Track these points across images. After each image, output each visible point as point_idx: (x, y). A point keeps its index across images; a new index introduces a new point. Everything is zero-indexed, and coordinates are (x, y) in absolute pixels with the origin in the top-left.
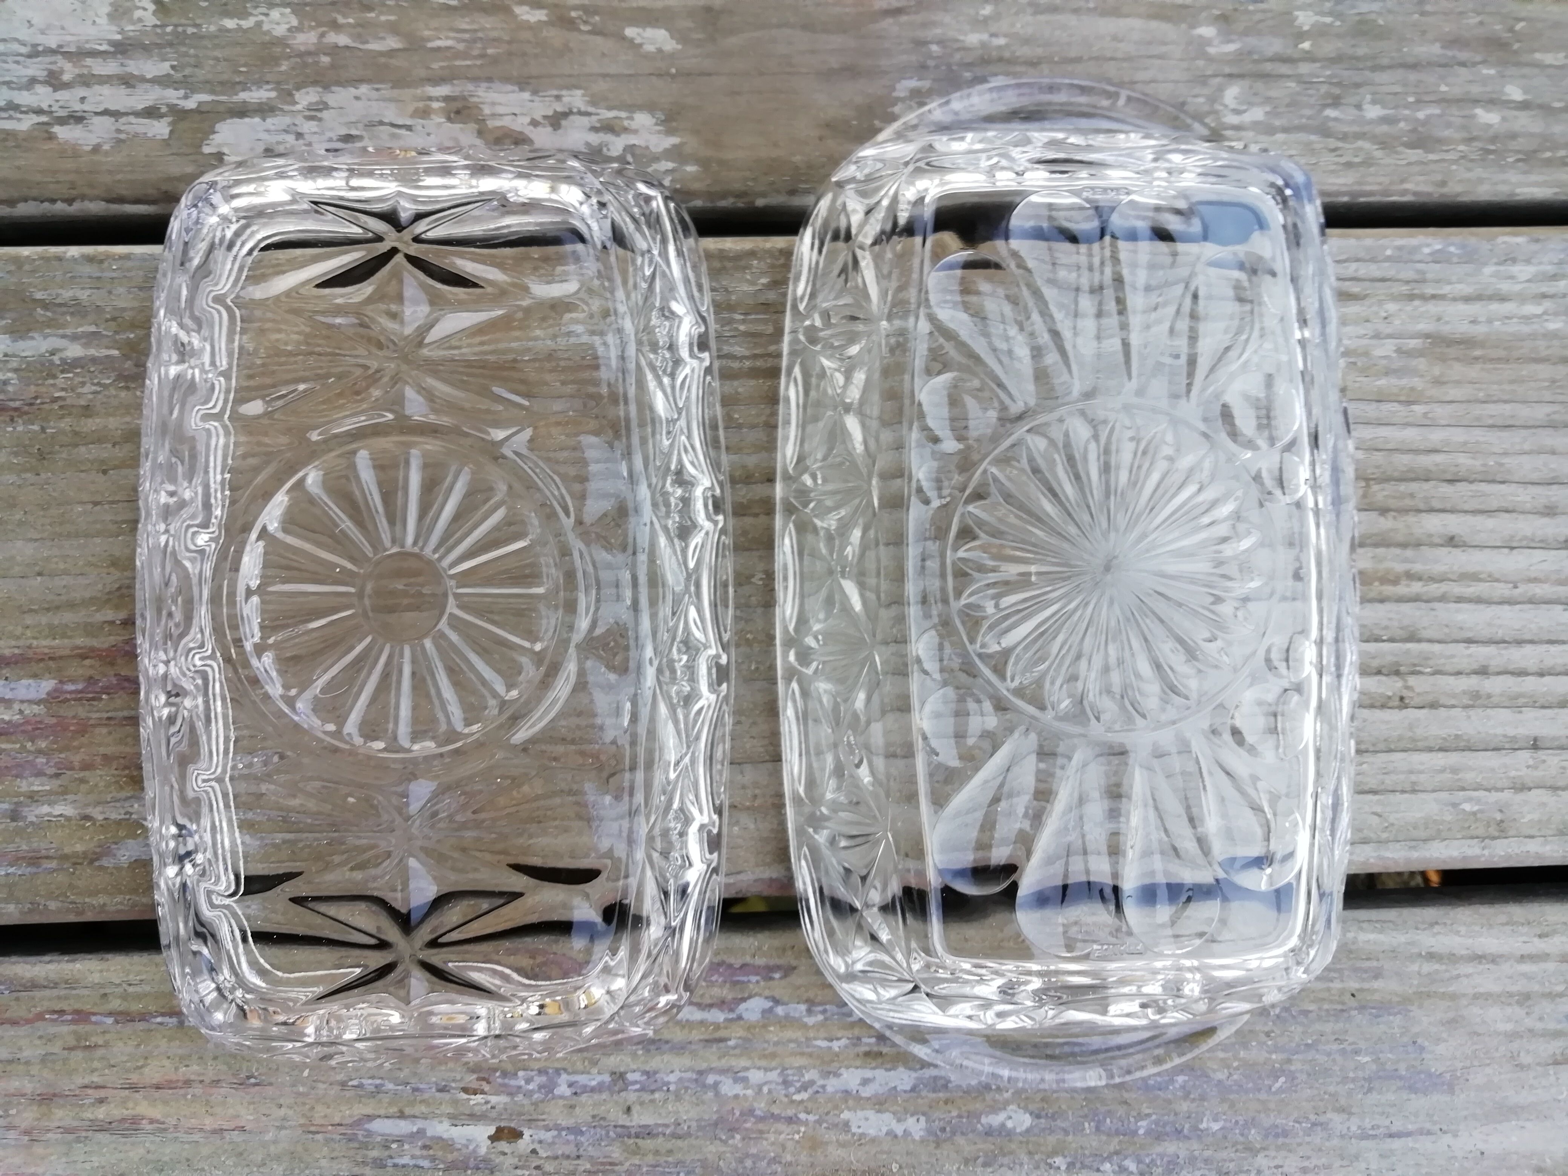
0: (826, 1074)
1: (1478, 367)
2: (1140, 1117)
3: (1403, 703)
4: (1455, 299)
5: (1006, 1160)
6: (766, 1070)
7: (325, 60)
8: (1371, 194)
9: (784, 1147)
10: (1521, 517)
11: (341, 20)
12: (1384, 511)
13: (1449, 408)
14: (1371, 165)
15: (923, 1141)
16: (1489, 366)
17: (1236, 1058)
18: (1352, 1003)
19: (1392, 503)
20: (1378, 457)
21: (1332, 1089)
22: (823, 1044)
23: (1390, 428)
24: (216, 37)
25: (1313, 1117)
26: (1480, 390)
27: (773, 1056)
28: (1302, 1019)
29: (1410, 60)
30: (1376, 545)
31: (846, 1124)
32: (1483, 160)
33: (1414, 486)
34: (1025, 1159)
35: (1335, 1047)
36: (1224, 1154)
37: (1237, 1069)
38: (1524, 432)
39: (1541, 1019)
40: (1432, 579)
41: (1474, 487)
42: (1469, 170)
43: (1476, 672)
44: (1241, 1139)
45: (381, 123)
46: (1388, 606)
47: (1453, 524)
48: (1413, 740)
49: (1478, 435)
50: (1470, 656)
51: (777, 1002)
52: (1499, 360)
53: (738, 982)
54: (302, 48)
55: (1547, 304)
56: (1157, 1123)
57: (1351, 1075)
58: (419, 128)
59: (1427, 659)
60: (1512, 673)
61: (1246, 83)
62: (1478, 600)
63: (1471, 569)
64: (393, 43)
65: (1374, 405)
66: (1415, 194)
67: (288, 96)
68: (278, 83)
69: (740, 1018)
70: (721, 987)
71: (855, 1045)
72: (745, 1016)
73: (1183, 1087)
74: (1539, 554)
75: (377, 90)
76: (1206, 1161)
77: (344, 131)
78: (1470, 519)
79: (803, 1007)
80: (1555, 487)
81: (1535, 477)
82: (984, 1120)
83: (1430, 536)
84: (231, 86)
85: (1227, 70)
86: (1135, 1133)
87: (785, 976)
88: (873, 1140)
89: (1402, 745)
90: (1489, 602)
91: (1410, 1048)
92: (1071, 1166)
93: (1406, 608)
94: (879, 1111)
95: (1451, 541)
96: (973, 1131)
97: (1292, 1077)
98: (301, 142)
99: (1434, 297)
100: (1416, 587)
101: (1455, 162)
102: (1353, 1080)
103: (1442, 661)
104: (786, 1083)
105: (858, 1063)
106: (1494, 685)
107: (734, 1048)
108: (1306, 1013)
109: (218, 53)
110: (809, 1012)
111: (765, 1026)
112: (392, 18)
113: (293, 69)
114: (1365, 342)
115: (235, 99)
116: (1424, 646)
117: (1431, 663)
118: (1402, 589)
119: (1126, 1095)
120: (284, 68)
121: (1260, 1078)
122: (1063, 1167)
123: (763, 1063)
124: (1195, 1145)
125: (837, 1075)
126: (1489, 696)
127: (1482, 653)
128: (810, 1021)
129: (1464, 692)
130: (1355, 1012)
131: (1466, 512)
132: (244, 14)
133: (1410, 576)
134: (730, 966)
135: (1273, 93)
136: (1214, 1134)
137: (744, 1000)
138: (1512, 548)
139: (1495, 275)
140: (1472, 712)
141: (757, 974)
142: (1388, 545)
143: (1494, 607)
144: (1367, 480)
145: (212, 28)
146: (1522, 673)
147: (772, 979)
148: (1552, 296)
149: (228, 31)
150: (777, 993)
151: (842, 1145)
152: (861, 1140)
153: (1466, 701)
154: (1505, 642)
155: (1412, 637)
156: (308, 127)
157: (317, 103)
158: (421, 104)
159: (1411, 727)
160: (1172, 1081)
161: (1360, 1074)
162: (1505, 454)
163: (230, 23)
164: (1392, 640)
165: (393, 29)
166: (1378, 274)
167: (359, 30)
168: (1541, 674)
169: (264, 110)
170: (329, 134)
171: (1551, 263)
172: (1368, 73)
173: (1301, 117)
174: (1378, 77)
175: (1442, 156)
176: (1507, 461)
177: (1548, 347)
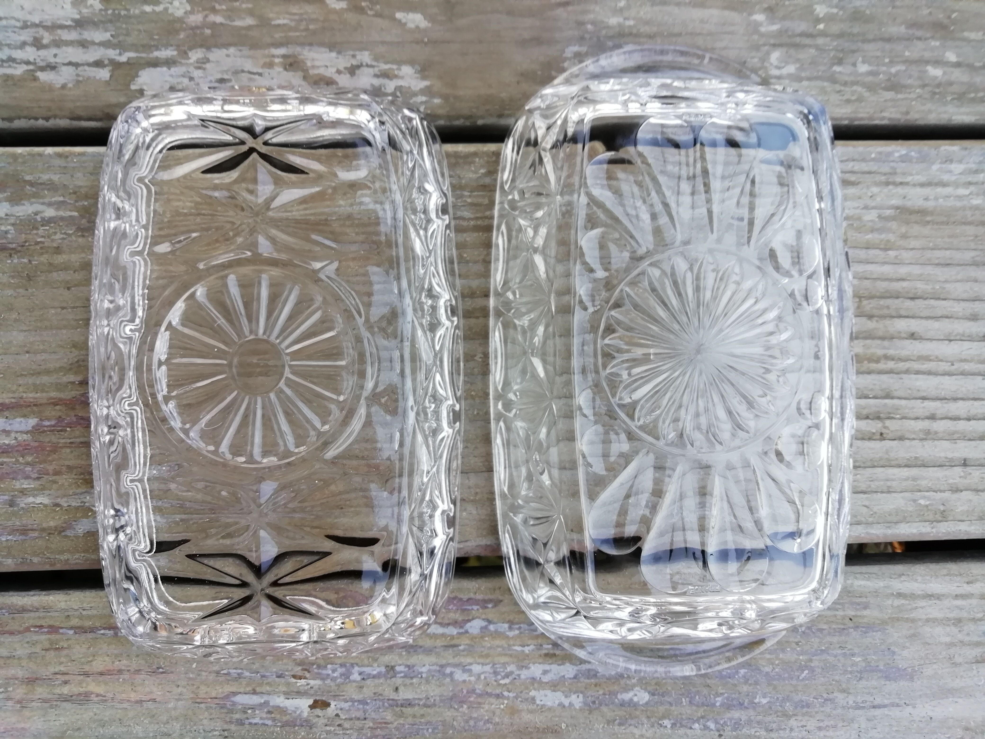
0: (521, 667)
1: (929, 227)
2: (717, 695)
3: (882, 437)
4: (914, 185)
5: (633, 722)
6: (483, 664)
7: (208, 32)
8: (862, 119)
9: (494, 713)
10: (956, 321)
11: (217, 7)
12: (870, 317)
13: (911, 253)
14: (862, 101)
15: (581, 710)
16: (936, 227)
17: (777, 658)
18: (851, 624)
19: (876, 312)
20: (867, 283)
21: (837, 678)
22: (519, 648)
23: (874, 265)
24: (140, 17)
25: (825, 696)
26: (930, 242)
27: (487, 656)
28: (819, 634)
29: (886, 36)
30: (865, 338)
31: (533, 699)
32: (932, 98)
33: (889, 302)
34: (645, 721)
35: (839, 651)
36: (769, 718)
37: (778, 665)
38: (959, 268)
39: (968, 634)
40: (901, 360)
41: (926, 302)
42: (923, 104)
43: (928, 418)
44: (780, 709)
45: (243, 71)
46: (873, 376)
47: (914, 325)
48: (888, 460)
49: (929, 270)
50: (924, 407)
51: (490, 622)
52: (942, 223)
53: (466, 609)
54: (193, 25)
55: (972, 188)
56: (727, 699)
57: (849, 669)
58: (267, 74)
59: (897, 409)
60: (951, 419)
61: (784, 49)
62: (929, 373)
63: (924, 353)
64: (250, 21)
65: (864, 251)
66: (890, 119)
67: (184, 54)
68: (178, 46)
69: (467, 632)
70: (455, 613)
71: (539, 649)
72: (470, 631)
73: (744, 676)
74: (967, 344)
75: (240, 50)
76: (758, 723)
77: (219, 76)
78: (924, 322)
79: (506, 626)
80: (977, 303)
81: (965, 296)
82: (619, 696)
83: (900, 332)
84: (148, 48)
85: (772, 41)
86: (714, 705)
87: (495, 606)
88: (550, 709)
89: (881, 463)
90: (936, 374)
91: (886, 653)
92: (674, 725)
93: (884, 377)
94: (554, 691)
95: (912, 336)
96: (613, 703)
97: (812, 670)
98: (192, 83)
99: (901, 183)
100: (891, 365)
101: (915, 99)
102: (851, 672)
103: (907, 411)
104: (496, 673)
105: (541, 660)
106: (940, 426)
107: (463, 651)
108: (821, 630)
109: (140, 27)
110: (510, 628)
111: (482, 637)
112: (250, 6)
113: (188, 37)
114: (858, 211)
115: (151, 56)
116: (895, 401)
117: (899, 412)
118: (882, 366)
119: (708, 681)
120: (181, 36)
121: (792, 671)
122: (669, 726)
123: (481, 660)
124: (751, 712)
125: (527, 668)
126: (936, 433)
127: (931, 406)
128: (511, 634)
129: (920, 430)
130: (852, 630)
131: (922, 318)
132: (156, 3)
133: (887, 358)
134: (461, 599)
135: (801, 56)
136: (763, 706)
137: (469, 621)
138: (950, 341)
139: (940, 170)
140: (925, 443)
141: (477, 605)
142: (873, 338)
143: (939, 377)
144: (860, 298)
145: (137, 12)
146: (957, 418)
148: (976, 183)
149: (146, 13)
150: (490, 617)
151: (531, 712)
152: (542, 709)
153: (922, 436)
154: (946, 399)
155: (888, 396)
156: (196, 74)
157: (202, 59)
158: (268, 60)
159: (887, 452)
160: (737, 672)
161: (855, 668)
162: (946, 281)
163: (148, 9)
164: (875, 397)
165: (251, 13)
166: (866, 169)
167: (229, 13)
168: (969, 419)
169: (169, 63)
170: (210, 78)
171: (974, 163)
172: (860, 44)
173: (818, 71)
174: (866, 46)
175: (906, 96)
176: (947, 286)
177: (972, 215)
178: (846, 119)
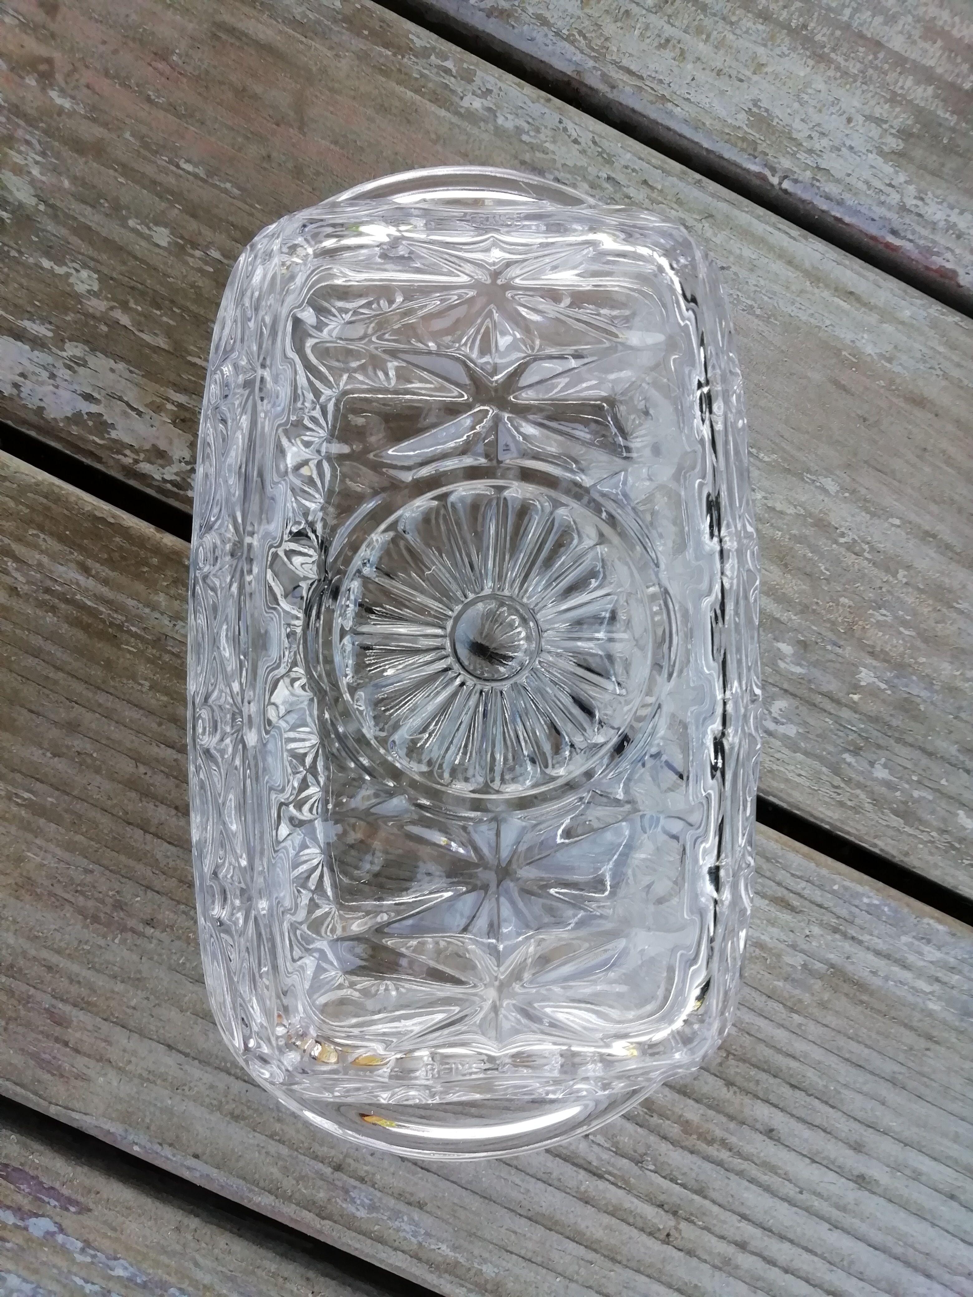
1: (860, 1008)
3: (667, 1239)
4: (868, 949)
6: (25, 1280)
7: (105, 328)
8: (848, 833)
10: (833, 1140)
11: (132, 304)
12: (729, 1084)
13: (821, 1030)
14: (857, 813)
16: (868, 1012)
19: (739, 1080)
20: (747, 1041)
22: (79, 1282)
23: (767, 1021)
24: (31, 268)
26: (852, 1027)
27: (36, 1272)
29: (930, 748)
30: (710, 1107)
32: (946, 852)
33: (763, 1076)
38: (869, 1076)
40: (739, 1154)
41: (808, 1099)
42: (931, 854)
43: (736, 1244)
45: (120, 399)
46: (694, 1158)
47: (778, 1120)
48: (660, 1271)
49: (832, 1061)
50: (738, 1228)
51: (61, 1230)
52: (879, 1012)
53: (40, 1199)
54: (91, 310)
55: (936, 987)
58: (148, 417)
59: (704, 1214)
60: (764, 1259)
61: (796, 702)
62: (767, 1189)
63: (773, 1161)
64: (162, 342)
65: (764, 998)
66: (881, 850)
67: (60, 342)
68: (58, 327)
69: (26, 1229)
70: (24, 1196)
72: (31, 1230)
74: (832, 1176)
75: (131, 372)
77: (88, 391)
78: (793, 1122)
79: (80, 1245)
80: (871, 1130)
81: (860, 1115)
83: (756, 1120)
84: (19, 311)
85: (785, 686)
87: (79, 1213)
89: (649, 1271)
90: (774, 1194)
93: (708, 1166)
95: (770, 1133)
98: (51, 381)
99: (853, 938)
100: (724, 1155)
101: (924, 842)
103: (715, 1222)
106: (746, 1261)
107: (8, 1250)
109: (24, 282)
110: (83, 1250)
111: (42, 1245)
112: (171, 322)
113: (76, 322)
114: (782, 946)
115: (20, 323)
116: (707, 1203)
117: (705, 1219)
118: (712, 1151)
120: (68, 318)
123: (25, 1273)
126: (737, 1267)
127: (748, 1231)
128: (79, 1258)
129: (719, 1254)
131: (792, 1115)
132: (60, 262)
133: (724, 1143)
134: (41, 1183)
135: (811, 721)
137: (36, 1215)
138: (814, 1161)
139: (910, 945)
140: (717, 1273)
141: (57, 1200)
142: (719, 1112)
143: (776, 1200)
144: (729, 1053)
145: (31, 260)
146: (772, 1263)
147: (67, 1209)
148: (944, 984)
149: (42, 268)
150: (66, 1223)
153: (717, 1262)
154: (770, 1231)
155: (701, 1192)
156: (63, 373)
157: (79, 358)
158: (158, 400)
159: (664, 1260)
162: (846, 1086)
163: (46, 263)
164: (683, 1186)
165: (169, 332)
166: (819, 900)
167: (142, 319)
168: (786, 1271)
169: (37, 343)
170: (76, 387)
171: (956, 958)
172: (892, 741)
173: (824, 749)
174: (899, 749)
175: (917, 833)
176: (845, 1092)
177: (921, 1020)
178: (828, 823)
